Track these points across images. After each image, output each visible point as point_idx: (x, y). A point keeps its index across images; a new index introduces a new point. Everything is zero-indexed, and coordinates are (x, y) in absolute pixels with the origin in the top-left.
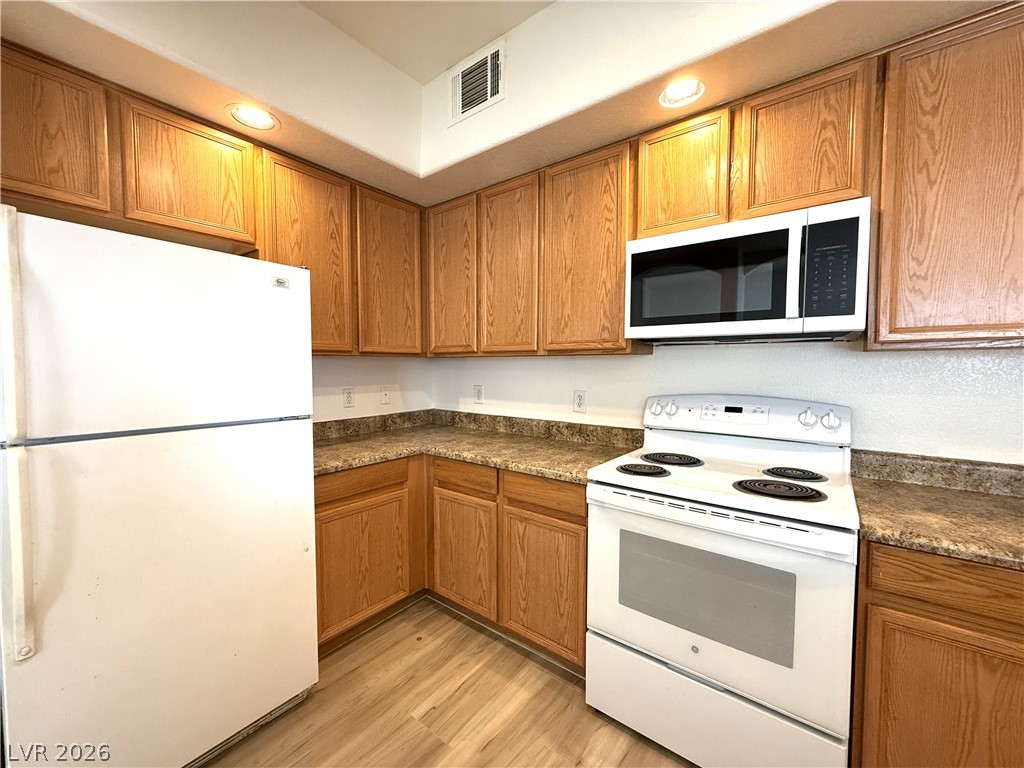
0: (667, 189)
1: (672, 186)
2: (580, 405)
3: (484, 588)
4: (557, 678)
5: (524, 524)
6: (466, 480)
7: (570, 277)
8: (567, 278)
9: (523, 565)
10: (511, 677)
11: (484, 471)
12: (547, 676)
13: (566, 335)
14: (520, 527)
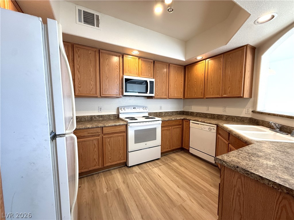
0: (129, 67)
1: (130, 67)
2: (100, 110)
3: (96, 161)
4: (119, 169)
5: (110, 139)
6: (89, 133)
7: (108, 79)
8: (107, 79)
9: (110, 148)
10: (112, 174)
11: (98, 129)
12: (117, 170)
13: (107, 93)
14: (109, 140)
